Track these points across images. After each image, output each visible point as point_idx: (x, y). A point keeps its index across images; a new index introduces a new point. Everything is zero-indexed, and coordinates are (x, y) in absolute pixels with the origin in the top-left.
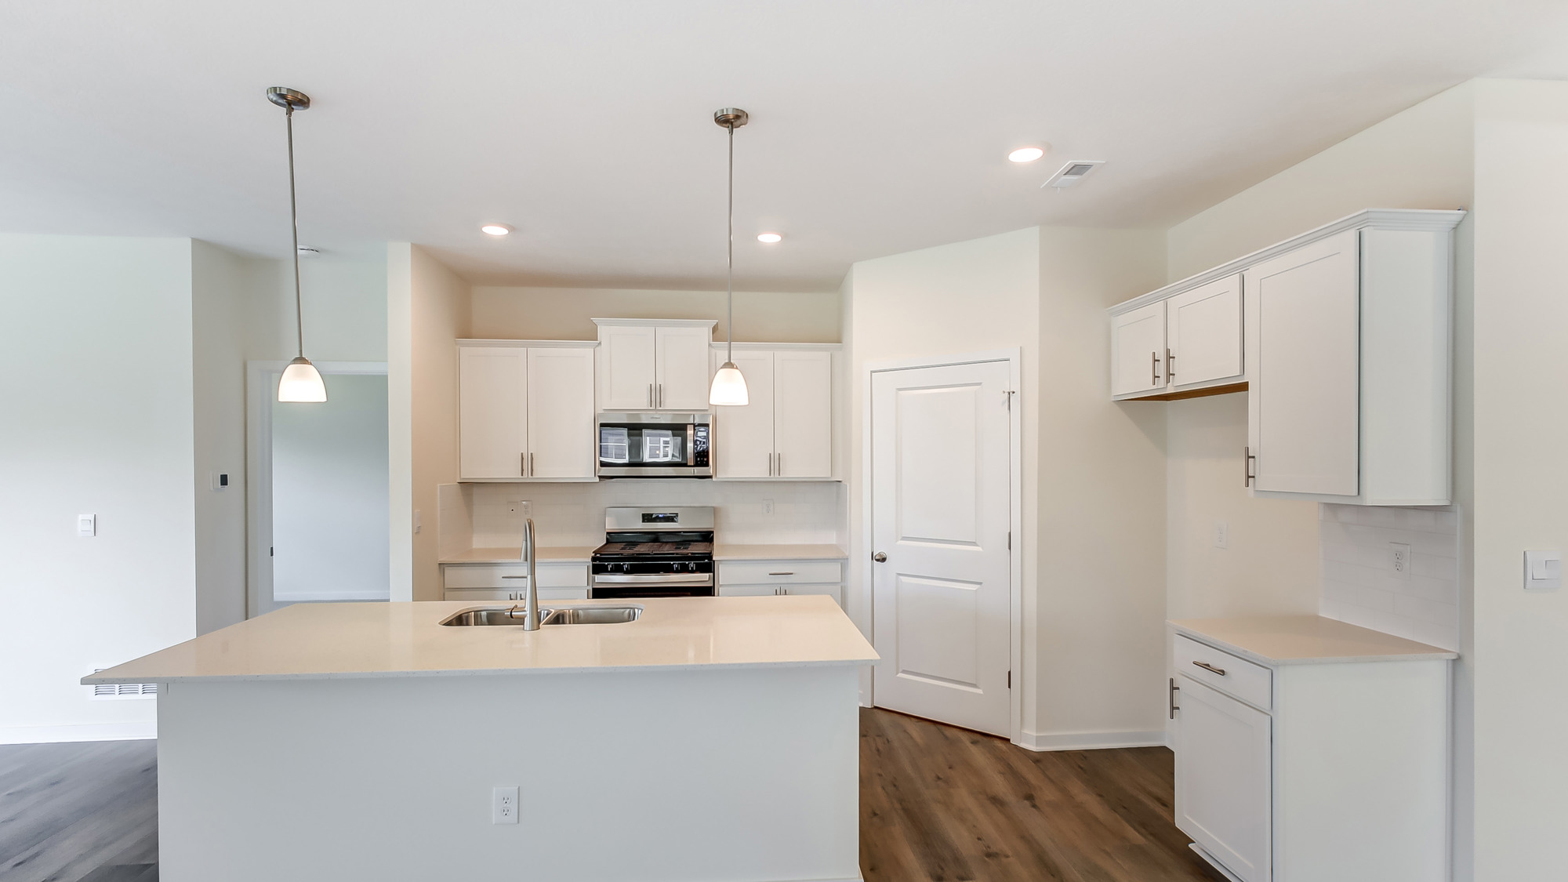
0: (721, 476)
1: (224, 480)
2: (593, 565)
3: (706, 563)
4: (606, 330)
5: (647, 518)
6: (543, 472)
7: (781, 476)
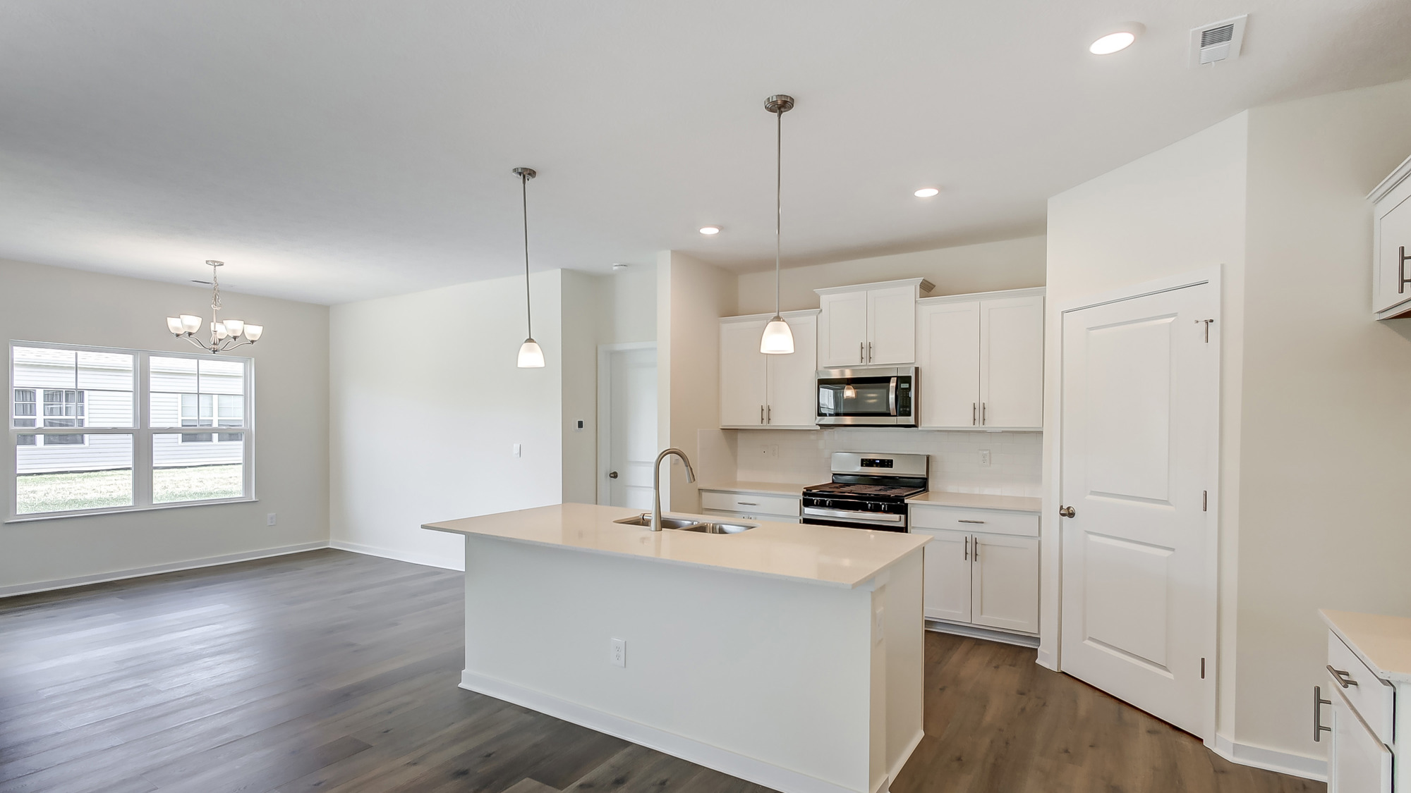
0: (925, 424)
1: (580, 424)
2: (804, 498)
3: (899, 505)
4: (828, 299)
5: (867, 463)
6: (779, 421)
7: (986, 425)
